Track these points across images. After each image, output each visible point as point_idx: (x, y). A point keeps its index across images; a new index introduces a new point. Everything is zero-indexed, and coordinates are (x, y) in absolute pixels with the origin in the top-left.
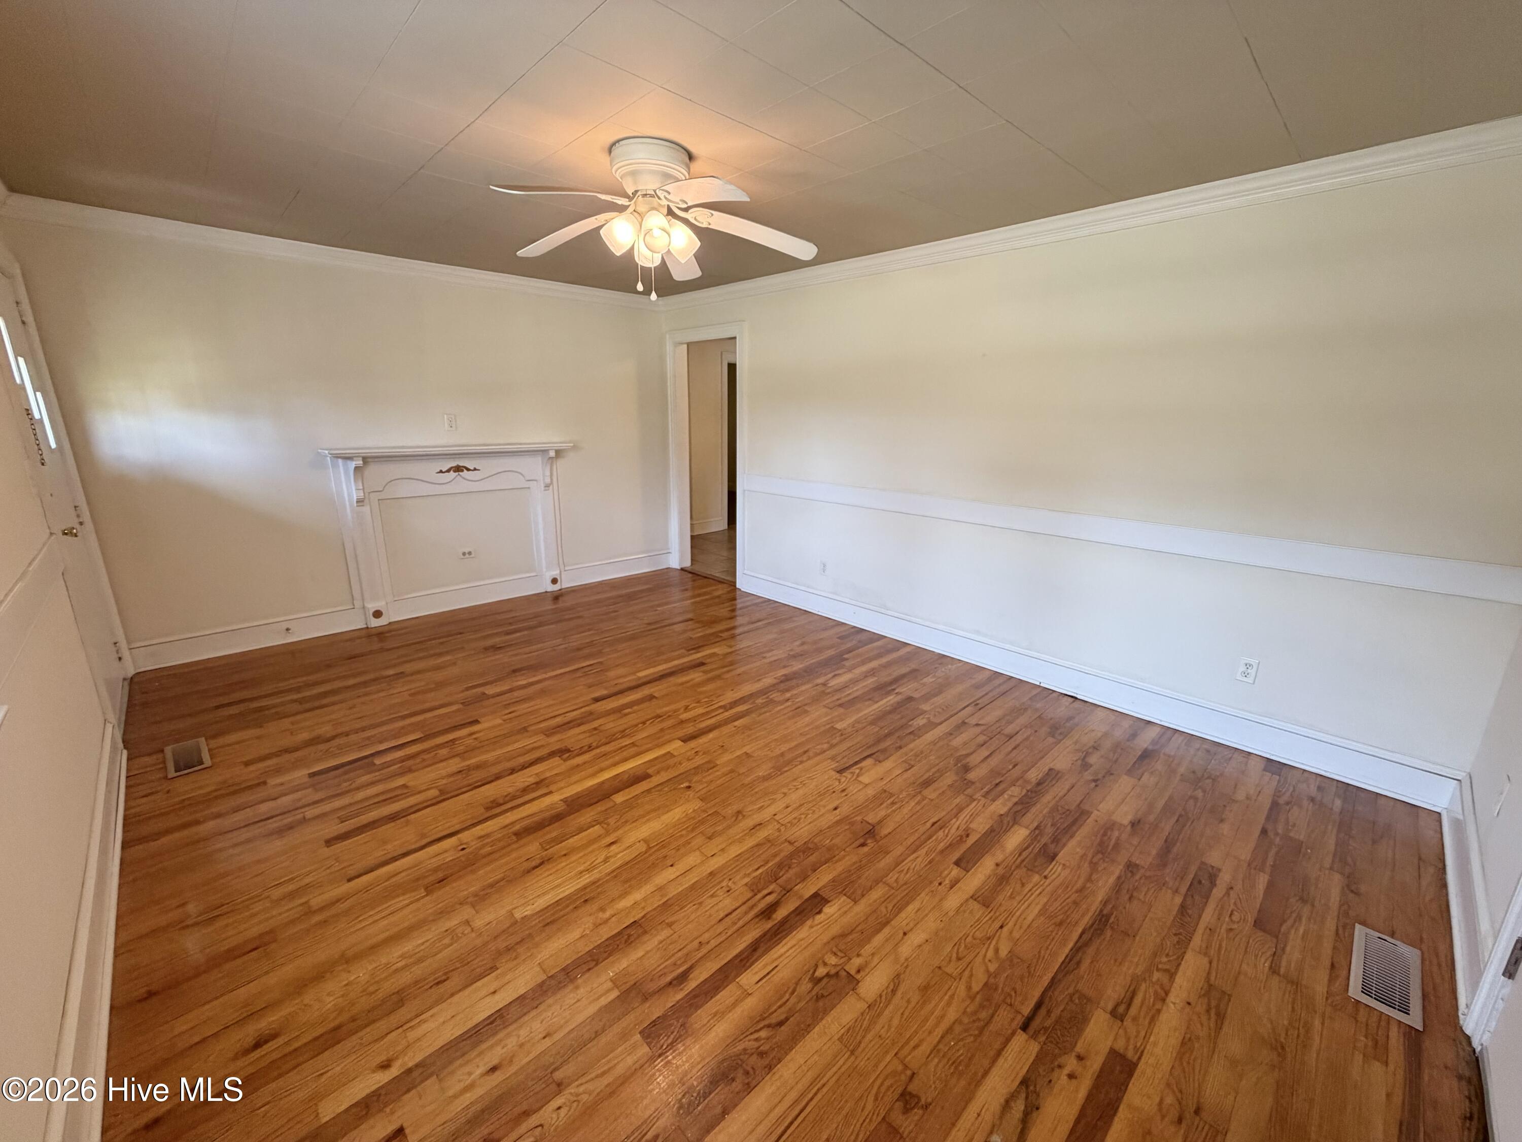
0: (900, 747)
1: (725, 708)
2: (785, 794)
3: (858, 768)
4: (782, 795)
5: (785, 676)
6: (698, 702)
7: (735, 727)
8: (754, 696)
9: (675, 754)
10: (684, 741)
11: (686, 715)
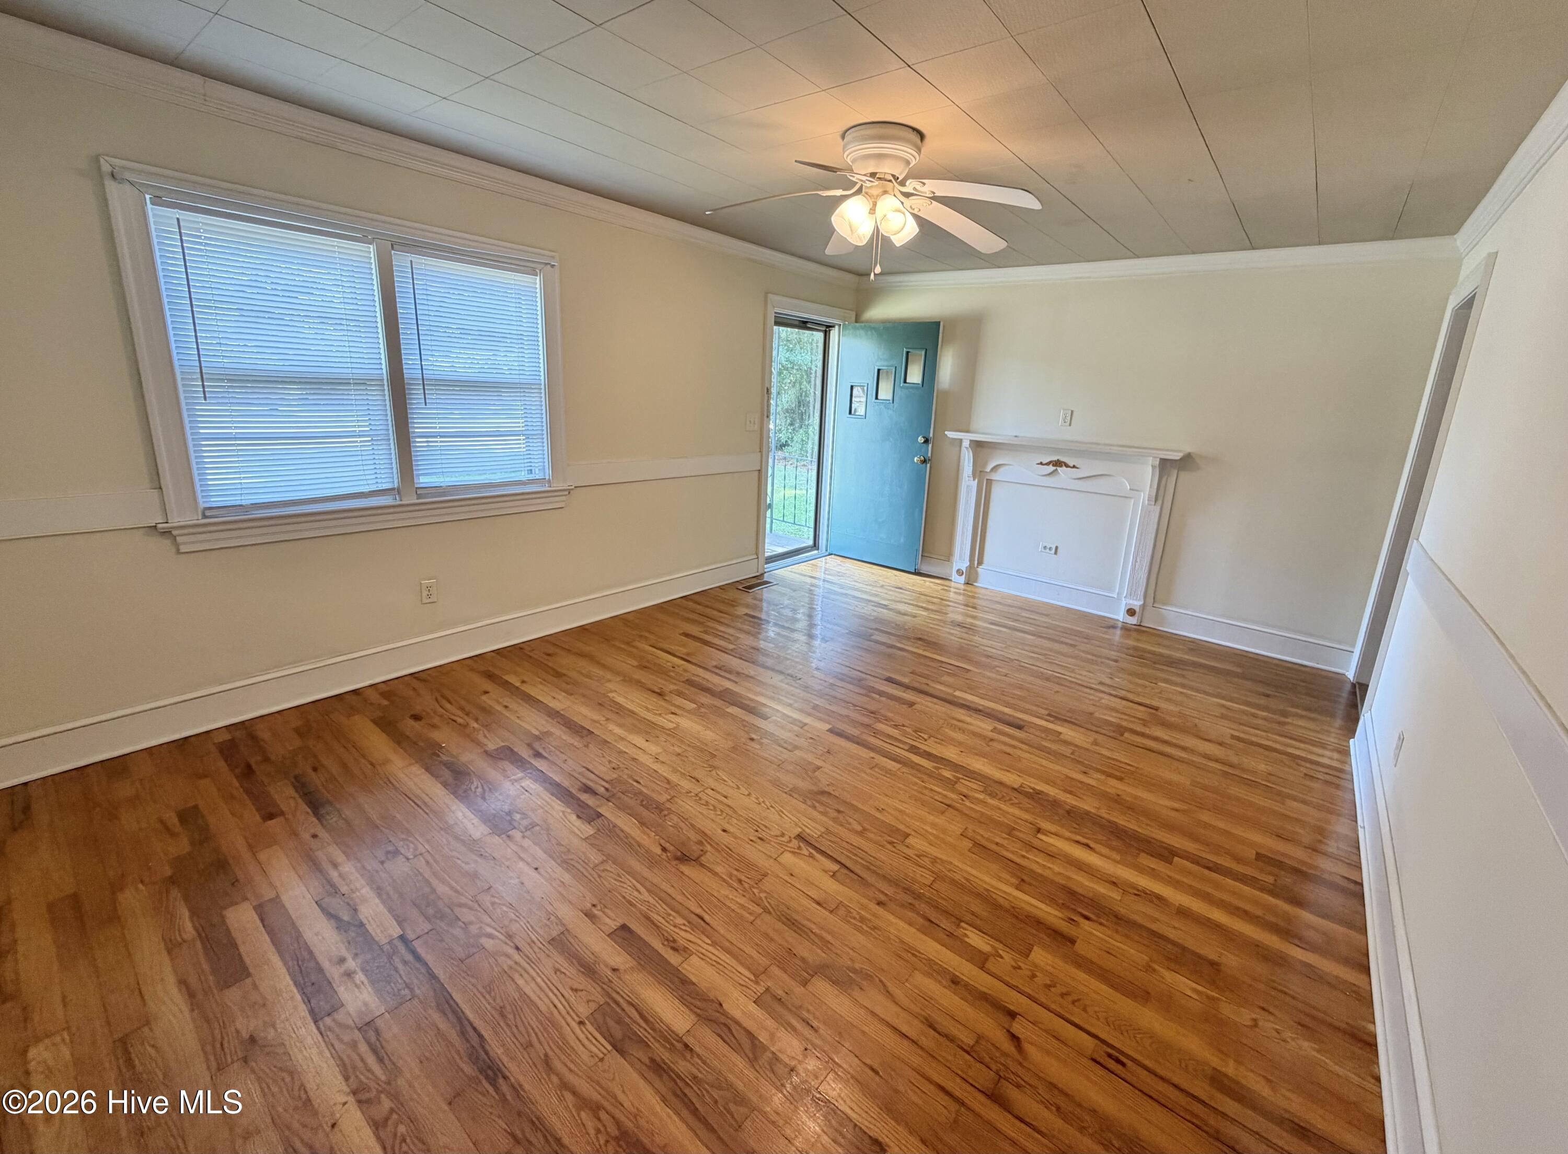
0: (880, 904)
1: (913, 749)
2: (749, 795)
3: (811, 853)
4: (746, 793)
5: (1039, 793)
6: (915, 731)
7: (873, 758)
8: (958, 768)
9: (806, 727)
10: (829, 730)
11: (885, 727)
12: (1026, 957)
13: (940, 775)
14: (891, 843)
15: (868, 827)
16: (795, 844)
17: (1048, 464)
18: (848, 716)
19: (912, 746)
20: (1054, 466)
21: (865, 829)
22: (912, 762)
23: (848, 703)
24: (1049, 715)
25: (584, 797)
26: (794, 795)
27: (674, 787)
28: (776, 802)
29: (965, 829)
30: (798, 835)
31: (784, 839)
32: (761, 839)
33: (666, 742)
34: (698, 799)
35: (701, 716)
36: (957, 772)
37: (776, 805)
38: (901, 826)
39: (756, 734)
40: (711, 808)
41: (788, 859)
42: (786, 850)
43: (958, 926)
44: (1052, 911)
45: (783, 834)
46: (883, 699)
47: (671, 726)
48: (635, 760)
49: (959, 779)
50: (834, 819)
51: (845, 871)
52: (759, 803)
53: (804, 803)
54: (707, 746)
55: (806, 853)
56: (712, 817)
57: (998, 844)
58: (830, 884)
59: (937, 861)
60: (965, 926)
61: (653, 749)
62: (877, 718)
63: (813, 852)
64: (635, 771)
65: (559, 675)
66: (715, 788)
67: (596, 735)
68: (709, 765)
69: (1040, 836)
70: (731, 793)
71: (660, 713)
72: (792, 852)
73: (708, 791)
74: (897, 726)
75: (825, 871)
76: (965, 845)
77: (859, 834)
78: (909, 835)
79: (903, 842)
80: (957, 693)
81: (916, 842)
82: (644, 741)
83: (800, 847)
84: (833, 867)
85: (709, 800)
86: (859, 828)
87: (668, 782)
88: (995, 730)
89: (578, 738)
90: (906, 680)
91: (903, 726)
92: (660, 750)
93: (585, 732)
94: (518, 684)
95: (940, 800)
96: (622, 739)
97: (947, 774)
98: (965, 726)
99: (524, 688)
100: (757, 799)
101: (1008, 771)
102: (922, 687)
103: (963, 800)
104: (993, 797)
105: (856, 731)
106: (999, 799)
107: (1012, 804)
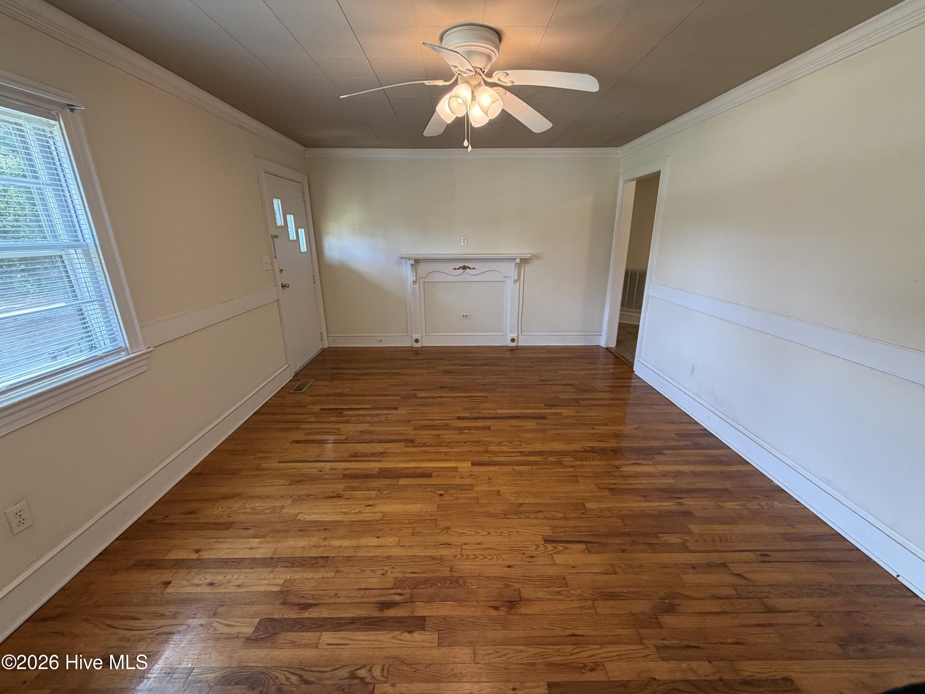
0: (623, 551)
1: (522, 454)
2: (489, 533)
3: (564, 547)
4: (486, 533)
5: (593, 447)
6: (510, 443)
7: (513, 469)
8: (552, 453)
9: (458, 470)
10: (473, 465)
11: (494, 448)
12: (692, 533)
13: (551, 461)
14: (583, 513)
15: (564, 512)
16: (550, 547)
17: (459, 269)
18: (470, 451)
19: (520, 452)
20: (462, 269)
21: (564, 514)
22: (531, 461)
23: (459, 442)
24: (546, 406)
25: (392, 613)
26: (510, 516)
27: (441, 559)
28: (508, 528)
29: (596, 484)
30: (544, 540)
31: (542, 548)
32: (532, 557)
33: (391, 530)
34: (465, 557)
35: (390, 497)
36: (555, 456)
37: (510, 530)
38: (575, 501)
39: (439, 491)
40: (482, 557)
41: (559, 559)
42: (551, 554)
43: (658, 537)
44: (670, 504)
45: (537, 545)
46: (472, 431)
47: (379, 516)
48: (388, 557)
49: (559, 459)
50: (545, 518)
51: (589, 545)
52: (501, 535)
53: (521, 518)
54: (421, 516)
55: (562, 548)
56: (490, 563)
57: (615, 484)
58: (594, 558)
59: (609, 510)
60: (659, 535)
61: (391, 540)
62: (484, 444)
63: (562, 545)
64: (401, 566)
65: (228, 526)
66: (466, 542)
67: (334, 557)
68: (440, 529)
69: (620, 469)
70: (478, 539)
71: (357, 511)
72: (556, 553)
73: (464, 547)
74: (499, 444)
75: (583, 552)
76: (607, 493)
77: (566, 518)
78: (583, 503)
79: (586, 509)
80: (499, 411)
81: (589, 505)
82: (376, 539)
83: (554, 547)
84: (582, 546)
85: (475, 553)
86: (562, 515)
87: (434, 558)
88: (538, 424)
89: (322, 570)
90: (468, 415)
91: (502, 442)
92: (397, 539)
93: (321, 561)
94: (195, 556)
95: (569, 475)
96: (358, 547)
97: (552, 459)
98: (522, 428)
99: (205, 555)
100: (496, 532)
101: (570, 443)
102: (481, 415)
103: (576, 470)
104: (583, 460)
105: (485, 458)
106: (586, 460)
107: (593, 460)
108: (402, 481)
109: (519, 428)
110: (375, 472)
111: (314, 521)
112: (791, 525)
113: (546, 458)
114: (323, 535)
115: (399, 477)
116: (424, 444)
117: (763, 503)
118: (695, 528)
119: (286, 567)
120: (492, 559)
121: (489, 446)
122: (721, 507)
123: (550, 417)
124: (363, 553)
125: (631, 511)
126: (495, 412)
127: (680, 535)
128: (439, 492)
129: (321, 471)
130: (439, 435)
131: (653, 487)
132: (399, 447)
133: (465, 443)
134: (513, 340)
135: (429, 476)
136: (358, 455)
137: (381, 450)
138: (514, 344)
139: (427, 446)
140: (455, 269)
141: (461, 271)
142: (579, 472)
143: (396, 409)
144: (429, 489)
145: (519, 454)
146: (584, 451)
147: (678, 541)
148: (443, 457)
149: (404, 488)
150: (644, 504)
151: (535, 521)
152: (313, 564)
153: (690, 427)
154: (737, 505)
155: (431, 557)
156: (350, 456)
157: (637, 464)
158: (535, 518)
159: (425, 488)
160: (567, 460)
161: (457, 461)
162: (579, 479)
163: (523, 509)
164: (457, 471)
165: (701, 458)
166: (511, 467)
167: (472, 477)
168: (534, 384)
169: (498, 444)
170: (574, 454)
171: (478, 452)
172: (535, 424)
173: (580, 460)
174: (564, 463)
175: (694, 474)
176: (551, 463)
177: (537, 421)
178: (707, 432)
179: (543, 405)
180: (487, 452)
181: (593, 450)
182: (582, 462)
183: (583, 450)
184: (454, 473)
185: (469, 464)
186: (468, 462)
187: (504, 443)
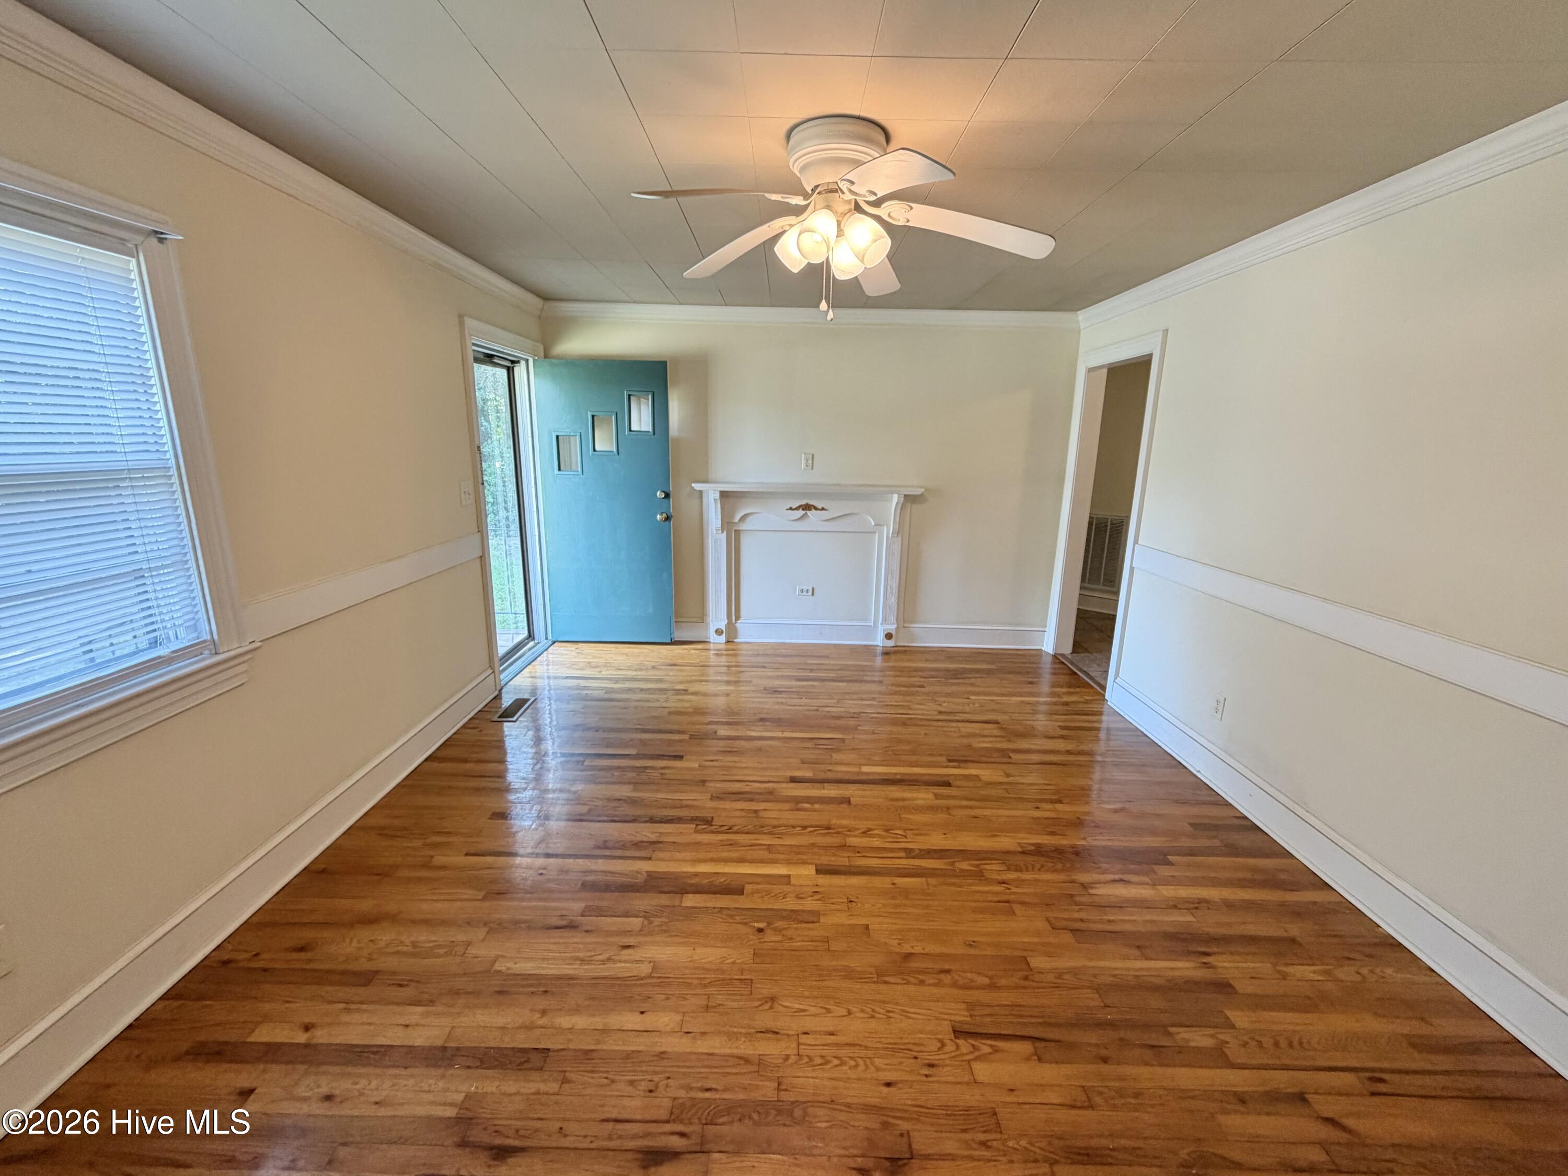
0: (1105, 1060)
1: (909, 853)
2: (850, 1013)
3: (991, 1046)
4: (844, 1012)
5: (1038, 846)
6: (887, 831)
7: (893, 884)
8: (963, 854)
9: (793, 881)
10: (818, 871)
11: (859, 840)
12: (1233, 1027)
13: (962, 870)
14: (1026, 978)
15: (990, 973)
16: (965, 1045)
17: (797, 509)
18: (813, 845)
19: (905, 850)
20: (803, 510)
21: (991, 978)
22: (926, 869)
23: (794, 827)
24: (950, 761)
26: (887, 979)
27: (759, 1064)
28: (884, 1002)
29: (1048, 920)
30: (955, 1031)
31: (950, 1047)
32: (931, 1066)
33: (668, 999)
34: (806, 1060)
35: (665, 931)
36: (968, 859)
37: (889, 1007)
38: (1008, 952)
39: (757, 921)
40: (836, 1062)
41: (982, 1071)
42: (969, 1061)
43: (1170, 1034)
44: (1187, 965)
45: (941, 1041)
46: (817, 806)
47: (645, 969)
48: (662, 1055)
49: (977, 866)
50: (955, 985)
51: (1039, 1045)
52: (873, 1017)
53: (908, 983)
54: (723, 972)
55: (986, 1049)
56: (853, 1074)
57: (1082, 920)
58: (1049, 1073)
59: (1074, 972)
60: (1173, 1030)
61: (665, 1020)
62: (838, 833)
63: (989, 1042)
64: (684, 1073)
65: (366, 978)
66: (805, 1030)
67: (558, 1051)
68: (759, 999)
69: (1092, 891)
70: (828, 1023)
71: (606, 956)
72: (977, 1059)
73: (803, 1039)
74: (866, 833)
75: (1028, 1059)
76: (1067, 937)
77: (993, 987)
78: (1025, 958)
79: (1031, 970)
80: (865, 769)
81: (1037, 962)
82: (639, 1018)
83: (973, 1046)
84: (1025, 1048)
85: (824, 1053)
86: (986, 981)
87: (746, 1060)
88: (937, 796)
89: (535, 1075)
90: (808, 774)
91: (871, 830)
92: (678, 1017)
93: (536, 1059)
94: (301, 1038)
95: (996, 899)
96: (605, 1031)
97: (965, 866)
98: (907, 803)
99: (321, 1036)
100: (863, 1011)
101: (996, 836)
102: (830, 776)
103: (1009, 889)
104: (1021, 871)
105: (842, 860)
106: (1027, 870)
107: (1039, 870)
108: (690, 901)
109: (901, 804)
110: (640, 879)
111: (525, 974)
112: (1422, 1019)
113: (953, 864)
114: (542, 1002)
115: (683, 891)
116: (730, 829)
117: (1365, 971)
118: (1240, 1018)
119: (469, 1067)
120: (857, 1066)
121: (850, 836)
122: (1285, 976)
123: (958, 783)
124: (612, 1045)
125: (1114, 976)
126: (857, 770)
127: (1211, 1031)
128: (756, 925)
129: (541, 874)
130: (756, 811)
131: (1155, 929)
132: (687, 833)
133: (804, 828)
134: (889, 636)
135: (740, 891)
136: (610, 844)
137: (653, 837)
138: (890, 643)
139: (737, 833)
140: (791, 509)
141: (801, 512)
142: (1015, 893)
143: (680, 757)
144: (738, 918)
145: (903, 854)
146: (1023, 853)
147: (1208, 1042)
148: (764, 854)
149: (691, 913)
150: (1139, 964)
151: (934, 990)
152: (520, 1064)
153: (1214, 811)
154: (1314, 972)
155: (739, 1058)
156: (598, 847)
157: (1121, 880)
158: (935, 985)
159: (731, 916)
160: (993, 869)
161: (788, 862)
162: (1016, 907)
163: (914, 964)
164: (789, 883)
165: (1240, 875)
166: (888, 880)
167: (817, 897)
168: (928, 720)
169: (864, 833)
170: (1003, 856)
171: (826, 848)
172: (931, 796)
173: (1016, 870)
174: (987, 874)
175: (1230, 906)
176: (964, 874)
177: (936, 791)
178: (1249, 823)
179: (944, 759)
180: (843, 847)
181: (1038, 851)
182: (1019, 874)
183: (1020, 849)
184: (786, 888)
185: (811, 870)
186: (810, 866)
187: (876, 832)
